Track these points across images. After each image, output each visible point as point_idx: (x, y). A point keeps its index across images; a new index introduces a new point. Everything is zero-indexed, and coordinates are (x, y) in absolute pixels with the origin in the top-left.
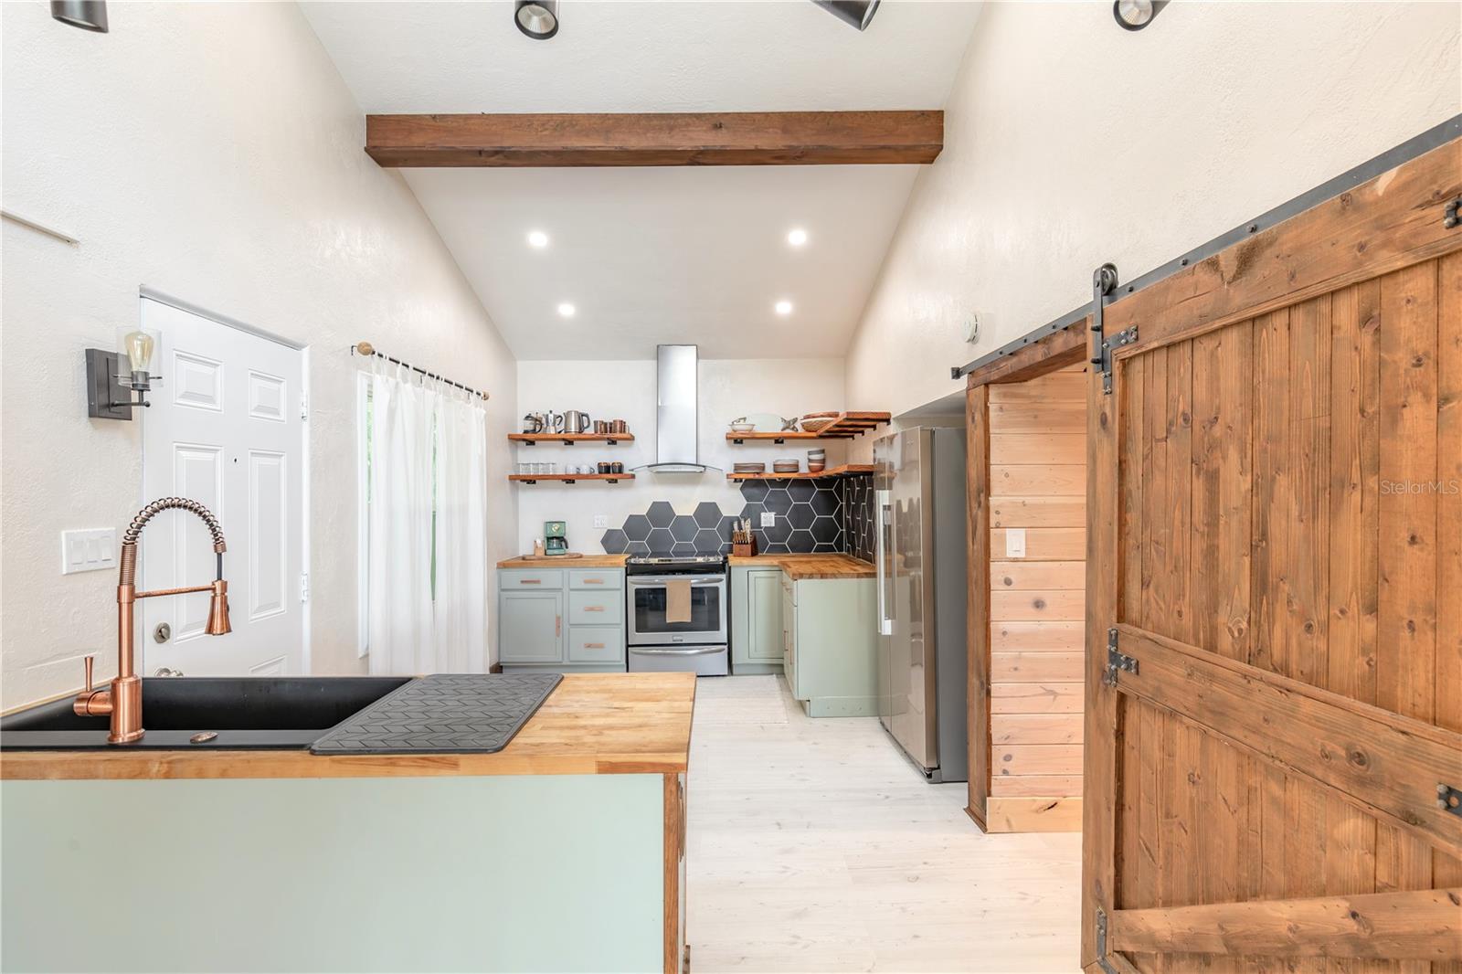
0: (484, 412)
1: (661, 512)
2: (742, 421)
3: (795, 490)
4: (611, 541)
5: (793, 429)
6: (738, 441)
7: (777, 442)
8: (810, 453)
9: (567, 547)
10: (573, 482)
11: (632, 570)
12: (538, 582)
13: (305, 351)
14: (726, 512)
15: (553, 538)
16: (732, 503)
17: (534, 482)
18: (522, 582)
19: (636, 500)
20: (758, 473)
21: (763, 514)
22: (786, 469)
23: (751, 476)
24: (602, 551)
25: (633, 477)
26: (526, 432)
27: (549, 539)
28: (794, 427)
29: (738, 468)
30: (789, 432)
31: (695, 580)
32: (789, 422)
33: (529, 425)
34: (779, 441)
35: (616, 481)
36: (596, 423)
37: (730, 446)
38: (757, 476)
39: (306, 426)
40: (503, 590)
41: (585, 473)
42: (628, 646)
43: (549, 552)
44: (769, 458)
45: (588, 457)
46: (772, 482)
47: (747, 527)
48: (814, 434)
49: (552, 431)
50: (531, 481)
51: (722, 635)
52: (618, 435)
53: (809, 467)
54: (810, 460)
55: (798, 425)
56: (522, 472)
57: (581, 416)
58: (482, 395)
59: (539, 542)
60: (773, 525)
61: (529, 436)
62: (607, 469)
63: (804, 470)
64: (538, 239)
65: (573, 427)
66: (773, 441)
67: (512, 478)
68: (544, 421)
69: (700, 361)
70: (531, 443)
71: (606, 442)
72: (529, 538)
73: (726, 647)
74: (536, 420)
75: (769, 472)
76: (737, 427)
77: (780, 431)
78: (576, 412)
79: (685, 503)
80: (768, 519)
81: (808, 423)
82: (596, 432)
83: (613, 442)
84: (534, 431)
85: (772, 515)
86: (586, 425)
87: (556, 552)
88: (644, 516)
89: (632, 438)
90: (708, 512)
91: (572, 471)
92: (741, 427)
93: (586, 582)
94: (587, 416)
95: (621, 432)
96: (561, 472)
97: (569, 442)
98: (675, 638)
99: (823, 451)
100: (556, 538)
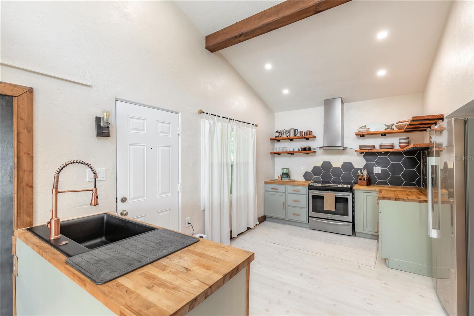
0: (255, 130)
1: (327, 165)
2: (363, 127)
3: (392, 157)
4: (306, 176)
5: (391, 129)
6: (363, 136)
7: (382, 135)
8: (400, 139)
9: (289, 177)
10: (293, 154)
11: (311, 188)
12: (277, 189)
13: (180, 114)
14: (356, 166)
15: (284, 174)
16: (359, 162)
17: (280, 154)
18: (272, 189)
19: (318, 160)
20: (370, 149)
21: (374, 167)
22: (386, 147)
23: (367, 151)
24: (303, 180)
25: (315, 152)
26: (276, 137)
27: (283, 174)
28: (392, 128)
29: (361, 147)
30: (389, 130)
31: (340, 194)
32: (389, 126)
33: (277, 135)
34: (384, 135)
35: (309, 154)
36: (300, 132)
37: (358, 138)
38: (370, 151)
39: (180, 137)
40: (266, 191)
41: (296, 151)
42: (309, 217)
43: (283, 179)
44: (377, 143)
45: (297, 145)
46: (379, 153)
47: (365, 172)
48: (402, 131)
49: (285, 136)
50: (279, 154)
51: (350, 218)
52: (308, 136)
53: (400, 146)
54: (400, 143)
55: (394, 127)
56: (275, 151)
57: (295, 130)
58: (255, 125)
59: (279, 175)
60: (380, 172)
61: (277, 138)
62: (305, 149)
63: (397, 148)
64: (268, 67)
65: (292, 134)
66: (381, 135)
67: (271, 153)
68: (282, 133)
69: (345, 105)
70: (279, 141)
71: (305, 139)
72: (277, 174)
73: (351, 224)
74: (279, 133)
75: (378, 149)
76: (360, 130)
77: (384, 130)
78: (293, 129)
79: (337, 161)
80: (377, 170)
81: (398, 125)
82: (300, 135)
83: (308, 139)
84: (279, 136)
85: (380, 168)
86: (297, 133)
87: (285, 179)
88: (320, 167)
89: (315, 137)
90: (348, 166)
91: (292, 150)
92: (363, 130)
93: (293, 191)
94: (297, 130)
95: (309, 135)
96: (288, 151)
97: (292, 140)
98: (328, 217)
99: (408, 138)
100: (286, 174)
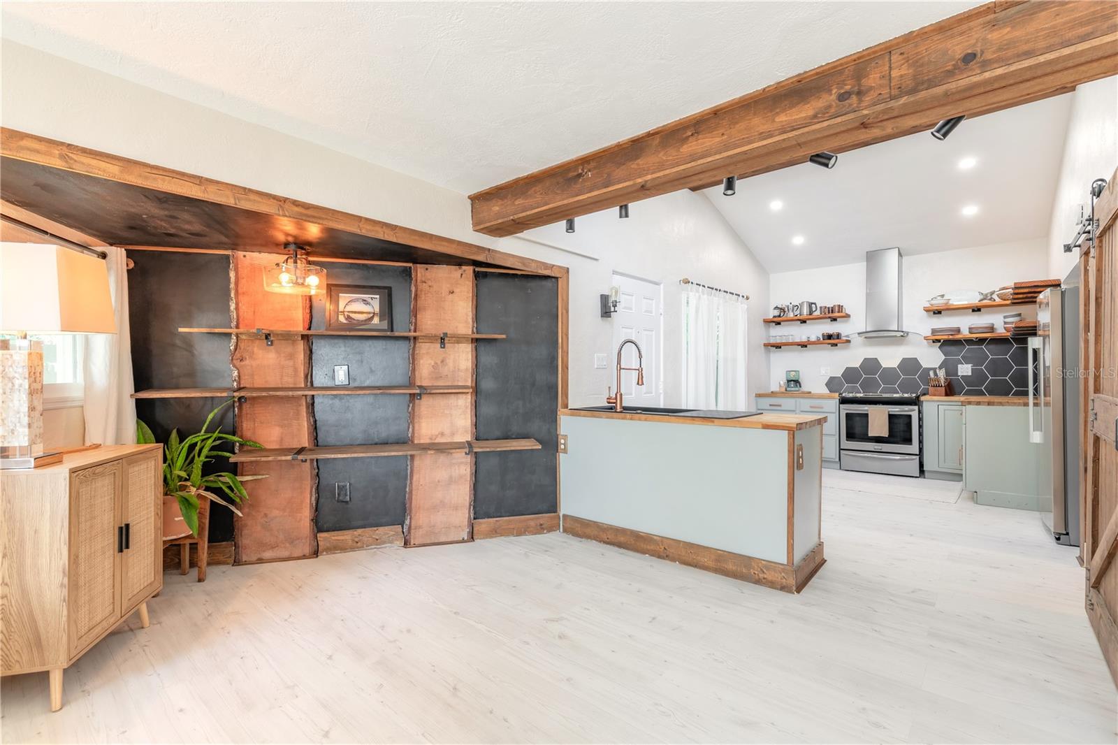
0: (746, 307)
1: (871, 365)
2: (939, 298)
3: (992, 347)
4: (832, 384)
5: (990, 299)
6: (938, 312)
7: (973, 311)
8: (1005, 317)
9: (800, 387)
10: (806, 346)
11: (844, 401)
12: (780, 406)
13: (662, 286)
14: (925, 364)
15: (791, 381)
16: (931, 358)
17: (780, 347)
18: (770, 405)
19: (853, 357)
20: (952, 335)
21: (959, 366)
22: (980, 330)
23: (946, 337)
24: (826, 391)
25: (848, 341)
26: (774, 317)
27: (789, 381)
28: (992, 298)
29: (934, 331)
30: (986, 302)
31: (896, 410)
32: (986, 295)
33: (777, 313)
34: (977, 309)
35: (836, 345)
36: (821, 308)
37: (930, 316)
38: (951, 337)
39: (662, 317)
41: (813, 340)
42: (840, 449)
43: (788, 389)
44: (965, 324)
45: (815, 331)
46: (969, 341)
47: (941, 374)
48: (1008, 302)
49: (791, 315)
50: (778, 346)
51: (914, 448)
52: (836, 314)
53: (1005, 328)
54: (1005, 323)
55: (995, 296)
56: (772, 341)
57: (810, 304)
58: (745, 297)
59: (782, 383)
60: (970, 374)
61: (776, 319)
62: (830, 337)
63: (1001, 331)
64: (776, 205)
65: (805, 311)
66: (971, 310)
67: (766, 345)
68: (786, 309)
69: (905, 259)
70: (779, 323)
71: (829, 320)
72: (777, 381)
73: (918, 457)
74: (781, 309)
75: (965, 333)
76: (933, 302)
77: (977, 302)
78: (807, 302)
79: (890, 358)
80: (965, 370)
81: (1002, 294)
82: (821, 314)
83: (834, 320)
84: (779, 316)
85: (969, 366)
86: (814, 309)
87: (793, 389)
88: (855, 369)
89: (848, 316)
90: (910, 365)
91: (804, 339)
92: (939, 303)
93: (811, 407)
94: (815, 304)
95: (839, 312)
96: (797, 340)
97: (804, 322)
98: (876, 447)
99: (1019, 315)
100: (793, 381)
